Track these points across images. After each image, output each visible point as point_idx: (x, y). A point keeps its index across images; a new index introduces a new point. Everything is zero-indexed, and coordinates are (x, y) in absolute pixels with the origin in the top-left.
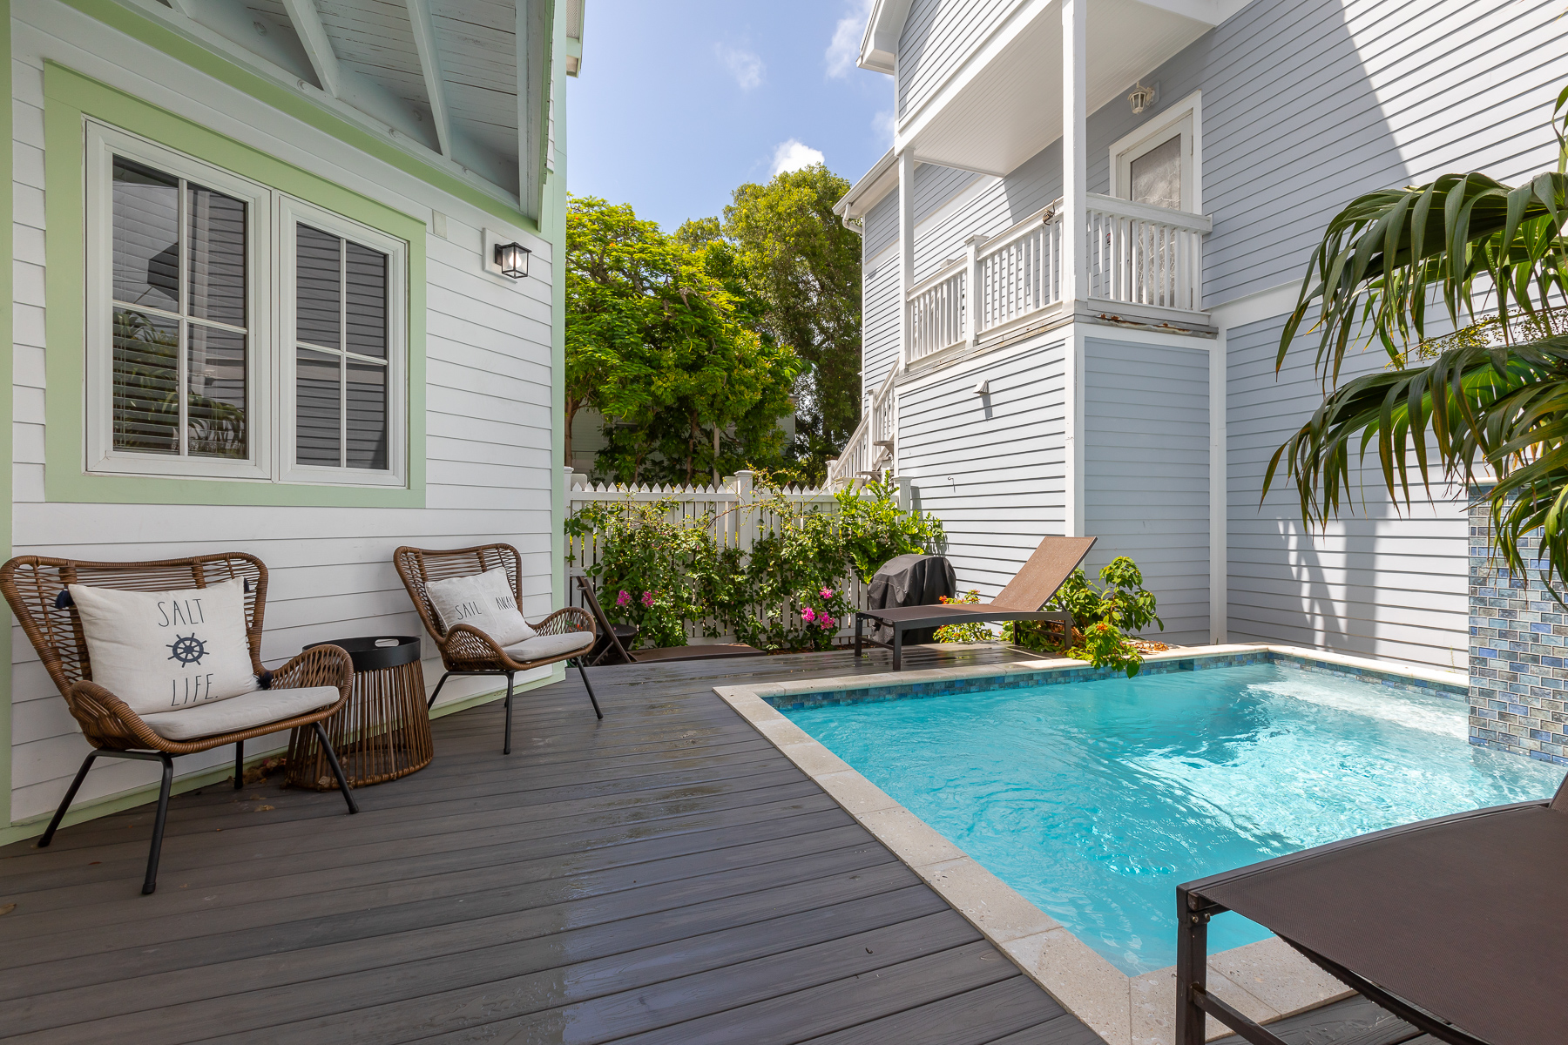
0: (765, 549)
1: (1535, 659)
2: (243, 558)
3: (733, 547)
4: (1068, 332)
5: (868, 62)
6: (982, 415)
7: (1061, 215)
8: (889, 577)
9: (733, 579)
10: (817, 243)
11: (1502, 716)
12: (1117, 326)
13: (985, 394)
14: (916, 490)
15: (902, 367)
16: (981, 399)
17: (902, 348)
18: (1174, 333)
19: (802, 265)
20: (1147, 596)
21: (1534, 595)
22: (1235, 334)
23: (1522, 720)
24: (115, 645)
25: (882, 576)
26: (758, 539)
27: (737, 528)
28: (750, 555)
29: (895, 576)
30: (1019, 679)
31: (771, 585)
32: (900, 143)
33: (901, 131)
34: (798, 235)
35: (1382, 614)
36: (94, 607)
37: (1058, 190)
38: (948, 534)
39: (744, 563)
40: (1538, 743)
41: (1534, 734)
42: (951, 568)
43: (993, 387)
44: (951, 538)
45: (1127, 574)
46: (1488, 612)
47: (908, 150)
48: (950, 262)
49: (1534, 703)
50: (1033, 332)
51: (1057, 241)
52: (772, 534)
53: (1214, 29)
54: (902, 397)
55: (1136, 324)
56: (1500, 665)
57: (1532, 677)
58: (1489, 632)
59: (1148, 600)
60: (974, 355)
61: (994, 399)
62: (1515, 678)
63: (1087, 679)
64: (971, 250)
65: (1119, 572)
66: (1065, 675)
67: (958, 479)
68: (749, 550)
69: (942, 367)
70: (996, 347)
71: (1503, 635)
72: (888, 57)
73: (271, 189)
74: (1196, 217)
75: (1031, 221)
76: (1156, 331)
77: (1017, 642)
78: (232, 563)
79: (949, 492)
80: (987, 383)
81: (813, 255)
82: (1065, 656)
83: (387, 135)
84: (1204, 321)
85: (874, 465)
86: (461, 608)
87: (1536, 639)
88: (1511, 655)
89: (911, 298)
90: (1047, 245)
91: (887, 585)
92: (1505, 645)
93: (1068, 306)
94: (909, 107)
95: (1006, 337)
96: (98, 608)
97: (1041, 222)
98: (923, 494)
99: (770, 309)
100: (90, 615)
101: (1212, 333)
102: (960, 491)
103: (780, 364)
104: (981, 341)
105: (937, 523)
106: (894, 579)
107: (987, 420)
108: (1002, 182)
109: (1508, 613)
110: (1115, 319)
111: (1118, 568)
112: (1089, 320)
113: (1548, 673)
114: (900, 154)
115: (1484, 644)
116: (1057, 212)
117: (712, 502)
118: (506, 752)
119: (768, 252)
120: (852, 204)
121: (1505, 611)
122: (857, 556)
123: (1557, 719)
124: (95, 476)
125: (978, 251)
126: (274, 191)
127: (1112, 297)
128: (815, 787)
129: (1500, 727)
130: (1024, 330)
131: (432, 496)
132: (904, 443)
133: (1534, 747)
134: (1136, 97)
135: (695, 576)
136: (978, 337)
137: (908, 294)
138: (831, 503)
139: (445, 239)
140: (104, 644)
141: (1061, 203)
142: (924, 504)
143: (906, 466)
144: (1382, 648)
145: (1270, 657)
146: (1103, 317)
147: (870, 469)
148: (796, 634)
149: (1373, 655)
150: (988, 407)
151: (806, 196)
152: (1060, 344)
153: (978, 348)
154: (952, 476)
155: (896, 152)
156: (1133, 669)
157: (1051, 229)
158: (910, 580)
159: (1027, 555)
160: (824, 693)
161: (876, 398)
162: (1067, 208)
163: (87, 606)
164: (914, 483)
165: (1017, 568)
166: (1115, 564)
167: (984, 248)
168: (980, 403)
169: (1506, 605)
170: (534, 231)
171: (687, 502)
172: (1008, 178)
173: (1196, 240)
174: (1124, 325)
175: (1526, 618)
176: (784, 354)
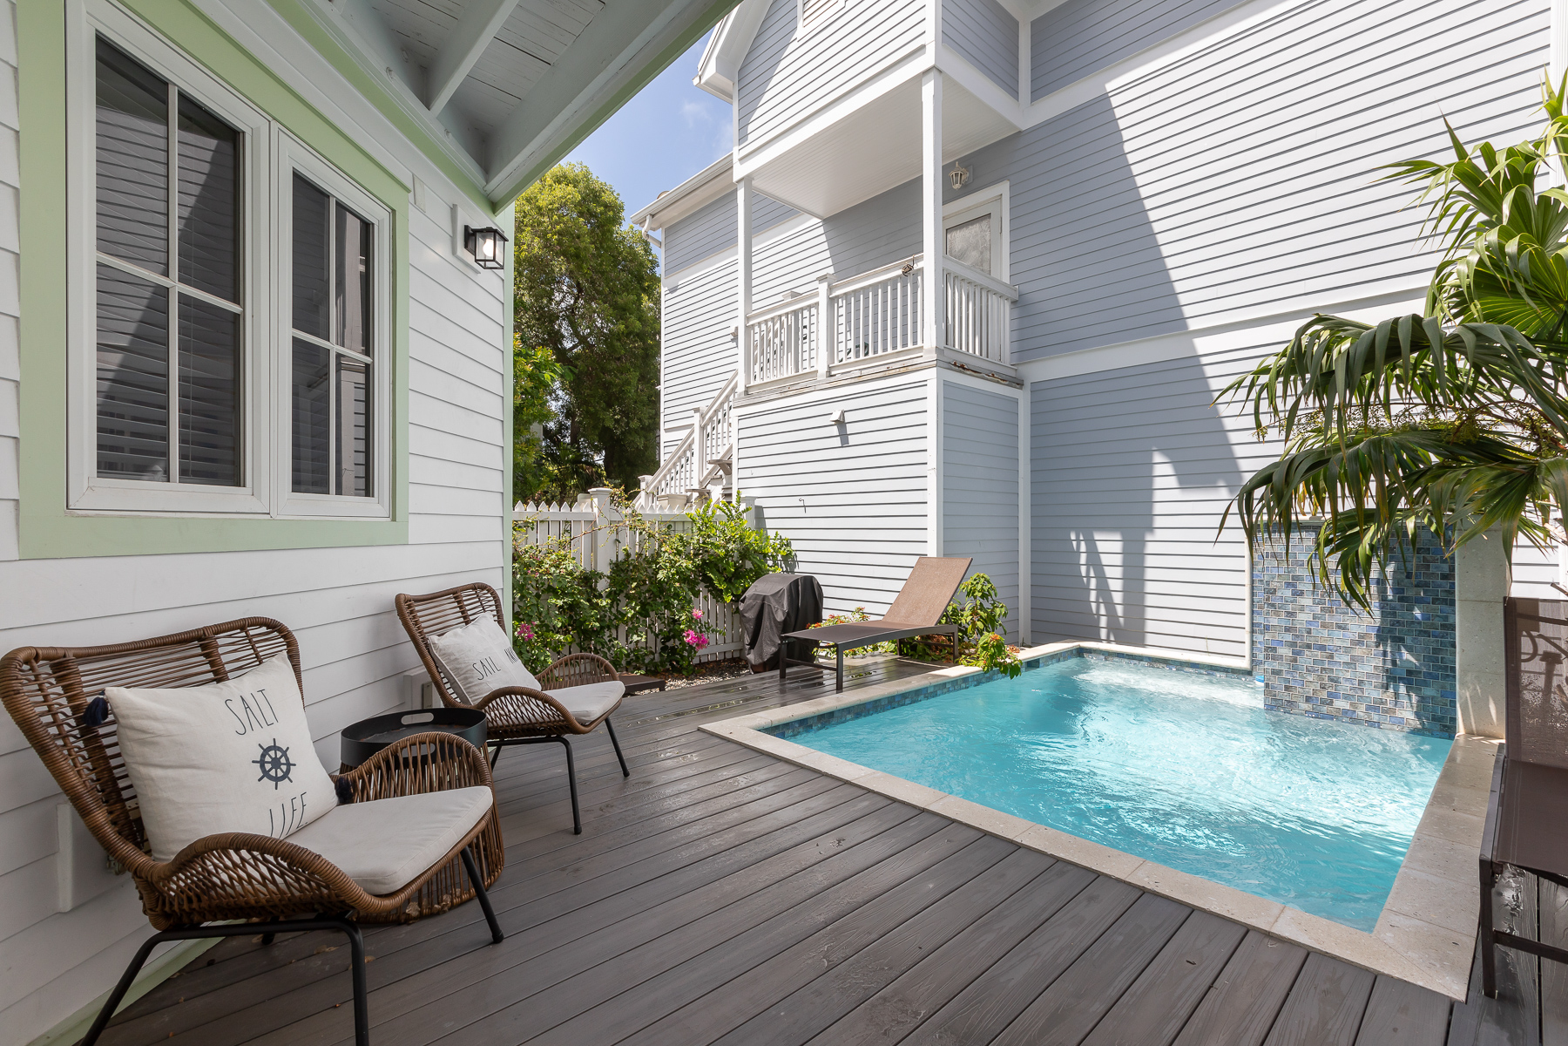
0: (621, 570)
1: (1309, 646)
2: (261, 625)
3: (588, 570)
4: (931, 375)
5: (706, 83)
6: (837, 442)
7: (921, 270)
8: (765, 596)
9: (597, 604)
10: (582, 245)
11: (1287, 688)
12: (964, 373)
13: (841, 423)
14: (759, 510)
15: (741, 389)
16: (836, 427)
17: (741, 366)
18: (998, 382)
19: (560, 265)
20: (1002, 607)
21: (1306, 601)
22: (1037, 388)
23: (1300, 690)
24: (188, 771)
25: (756, 597)
26: (614, 560)
27: (593, 548)
28: (608, 577)
29: (772, 595)
30: (937, 689)
31: (634, 608)
32: (739, 172)
33: (742, 160)
34: (560, 233)
35: (1150, 613)
36: (149, 718)
37: (918, 246)
38: (798, 553)
39: (602, 586)
40: (1311, 706)
41: (1308, 699)
42: (819, 586)
43: (849, 417)
44: (800, 556)
45: (986, 588)
46: (1277, 614)
47: (747, 180)
48: (794, 295)
49: (1308, 677)
50: (893, 371)
51: (915, 293)
52: (628, 555)
53: (1020, 132)
54: (741, 418)
55: (976, 372)
56: (1285, 651)
57: (1306, 659)
58: (1278, 628)
59: (1003, 610)
60: (829, 386)
61: (850, 429)
62: (1295, 660)
63: (979, 683)
64: (823, 287)
65: (979, 587)
66: (965, 680)
67: (808, 501)
68: (607, 572)
69: (791, 393)
70: (853, 381)
71: (1288, 630)
72: (726, 83)
73: (270, 119)
74: (1005, 284)
75: (888, 270)
76: (987, 380)
77: (901, 652)
78: (251, 633)
79: (800, 512)
80: (843, 413)
81: (575, 257)
82: (957, 664)
83: (384, 74)
84: (1012, 374)
85: (701, 483)
86: (479, 666)
87: (1309, 632)
88: (1292, 644)
89: (751, 323)
90: (904, 296)
91: (762, 606)
92: (1289, 637)
93: (929, 351)
94: (751, 137)
95: (864, 372)
96: (156, 719)
97: (900, 272)
98: (767, 513)
99: (525, 307)
100: (144, 732)
101: (1019, 384)
102: (811, 512)
103: (537, 366)
104: (833, 373)
105: (785, 542)
106: (771, 598)
107: (842, 447)
108: (821, 224)
109: (1291, 614)
110: (962, 367)
111: (977, 583)
112: (946, 365)
113: (1317, 656)
114: (739, 182)
115: (1275, 637)
116: (916, 267)
117: (567, 522)
118: (577, 831)
119: (525, 247)
120: (653, 216)
121: (1288, 613)
122: (714, 576)
123: (1323, 688)
124: (78, 516)
125: (830, 289)
126: (273, 122)
127: (957, 347)
128: (937, 818)
129: (1285, 696)
130: (884, 368)
131: (416, 528)
132: (743, 463)
133: (1308, 709)
134: (956, 175)
135: (560, 603)
136: (830, 369)
137: (747, 319)
138: (684, 522)
139: (423, 212)
140: (170, 773)
141: (921, 258)
142: (769, 524)
143: (750, 485)
144: (1150, 639)
145: (1080, 652)
146: (955, 365)
147: (696, 486)
148: (652, 657)
149: (1144, 645)
150: (844, 436)
151: (569, 194)
152: (922, 384)
153: (832, 379)
154: (803, 498)
155: (735, 179)
156: (1013, 670)
157: (910, 278)
158: (788, 598)
159: (906, 573)
160: (800, 720)
161: (703, 417)
162: (928, 262)
163: (138, 717)
164: (758, 503)
165: (899, 586)
166: (975, 580)
167: (837, 287)
168: (835, 430)
169: (1290, 608)
170: (491, 214)
171: (541, 521)
172: (831, 222)
173: (1007, 305)
174: (968, 372)
175: (1303, 617)
176: (542, 357)
